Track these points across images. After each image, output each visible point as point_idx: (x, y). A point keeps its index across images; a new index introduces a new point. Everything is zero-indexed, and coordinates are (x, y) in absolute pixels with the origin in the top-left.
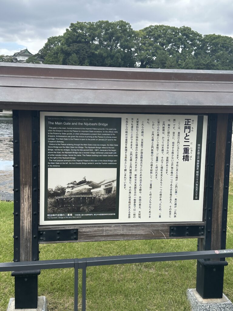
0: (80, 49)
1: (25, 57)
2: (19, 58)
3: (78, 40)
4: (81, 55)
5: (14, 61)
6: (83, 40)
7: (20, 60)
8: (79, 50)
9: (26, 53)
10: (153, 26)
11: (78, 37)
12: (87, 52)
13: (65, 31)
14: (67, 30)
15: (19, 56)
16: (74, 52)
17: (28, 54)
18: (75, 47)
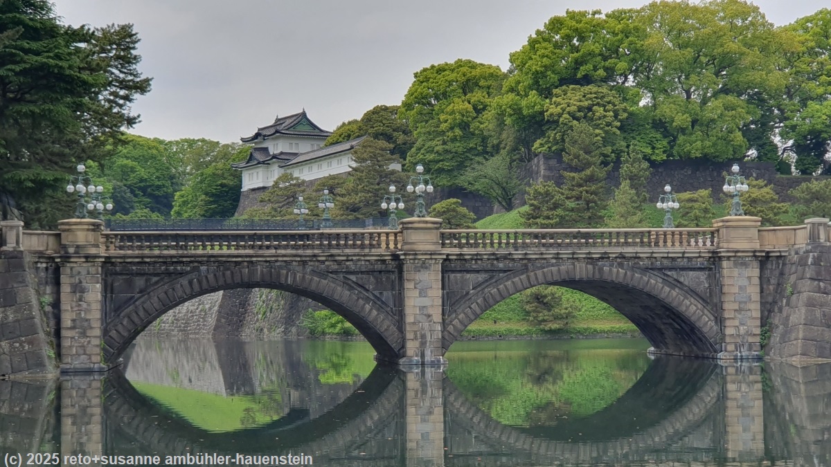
0: (594, 104)
1: (297, 142)
2: (276, 147)
5: (258, 156)
7: (282, 153)
9: (300, 129)
12: (617, 113)
15: (277, 138)
17: (307, 129)
18: (573, 97)
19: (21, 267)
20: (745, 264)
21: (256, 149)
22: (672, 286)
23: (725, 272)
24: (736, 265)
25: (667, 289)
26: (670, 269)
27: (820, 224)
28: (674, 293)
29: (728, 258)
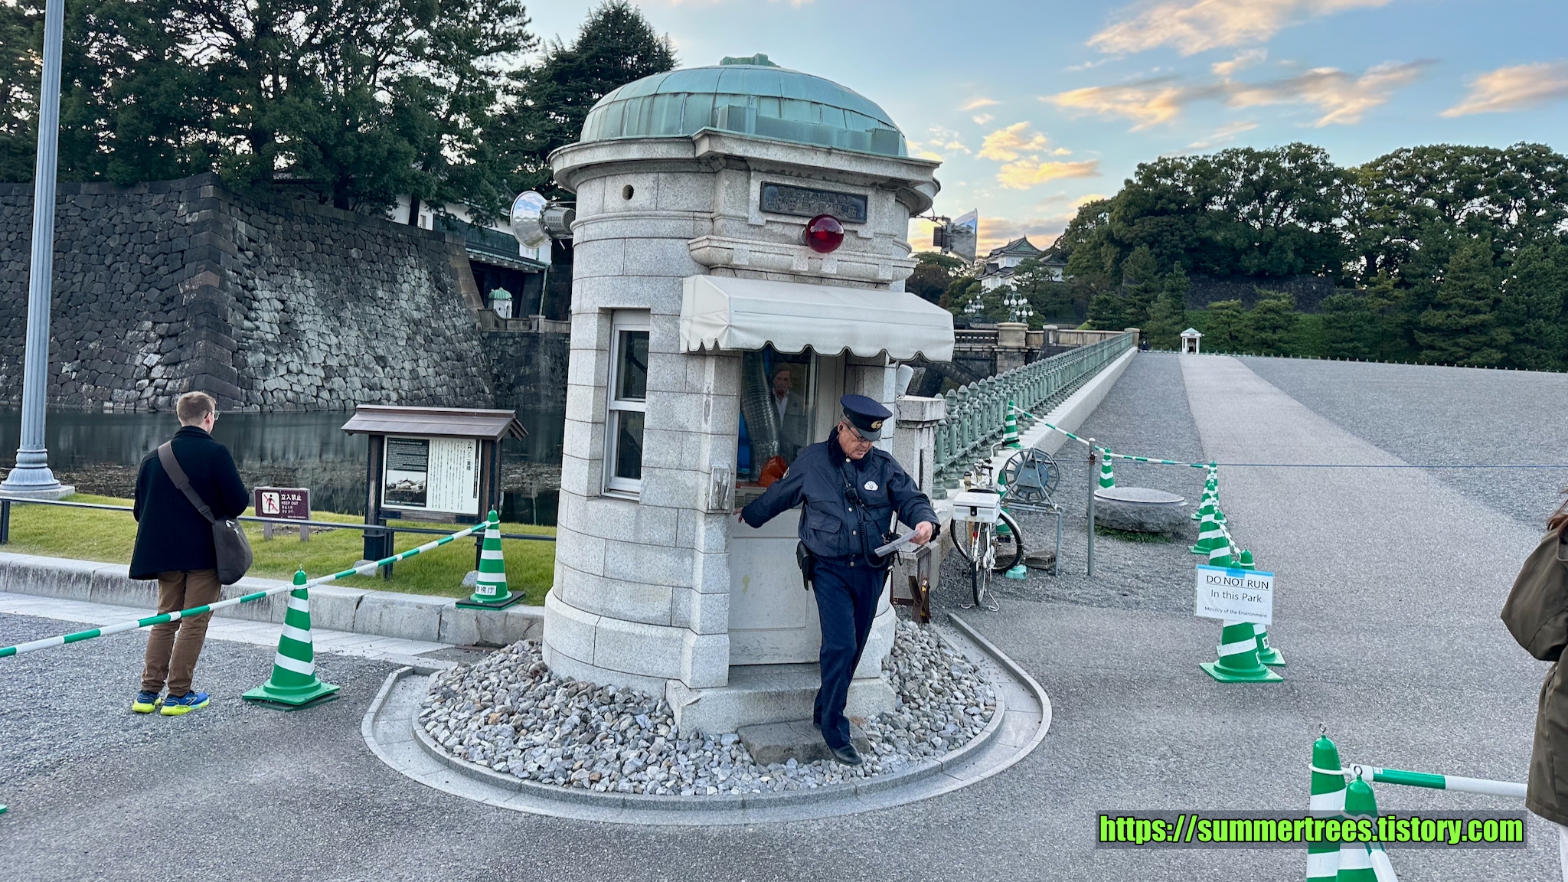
0: (1163, 231)
1: (1018, 258)
2: (1003, 262)
3: (1159, 206)
4: (1165, 248)
5: (989, 270)
6: (1173, 206)
7: (1004, 267)
8: (1160, 234)
9: (1021, 249)
10: (1409, 151)
11: (1160, 197)
12: (1183, 238)
13: (1123, 187)
14: (1128, 182)
15: (1002, 257)
16: (1143, 239)
17: (1027, 249)
18: (1149, 225)
19: (538, 342)
20: (1014, 358)
21: (988, 265)
22: (963, 372)
23: (999, 363)
24: (1006, 358)
25: (959, 373)
26: (963, 359)
27: (1050, 330)
28: (963, 376)
29: (1001, 353)
